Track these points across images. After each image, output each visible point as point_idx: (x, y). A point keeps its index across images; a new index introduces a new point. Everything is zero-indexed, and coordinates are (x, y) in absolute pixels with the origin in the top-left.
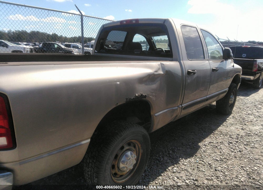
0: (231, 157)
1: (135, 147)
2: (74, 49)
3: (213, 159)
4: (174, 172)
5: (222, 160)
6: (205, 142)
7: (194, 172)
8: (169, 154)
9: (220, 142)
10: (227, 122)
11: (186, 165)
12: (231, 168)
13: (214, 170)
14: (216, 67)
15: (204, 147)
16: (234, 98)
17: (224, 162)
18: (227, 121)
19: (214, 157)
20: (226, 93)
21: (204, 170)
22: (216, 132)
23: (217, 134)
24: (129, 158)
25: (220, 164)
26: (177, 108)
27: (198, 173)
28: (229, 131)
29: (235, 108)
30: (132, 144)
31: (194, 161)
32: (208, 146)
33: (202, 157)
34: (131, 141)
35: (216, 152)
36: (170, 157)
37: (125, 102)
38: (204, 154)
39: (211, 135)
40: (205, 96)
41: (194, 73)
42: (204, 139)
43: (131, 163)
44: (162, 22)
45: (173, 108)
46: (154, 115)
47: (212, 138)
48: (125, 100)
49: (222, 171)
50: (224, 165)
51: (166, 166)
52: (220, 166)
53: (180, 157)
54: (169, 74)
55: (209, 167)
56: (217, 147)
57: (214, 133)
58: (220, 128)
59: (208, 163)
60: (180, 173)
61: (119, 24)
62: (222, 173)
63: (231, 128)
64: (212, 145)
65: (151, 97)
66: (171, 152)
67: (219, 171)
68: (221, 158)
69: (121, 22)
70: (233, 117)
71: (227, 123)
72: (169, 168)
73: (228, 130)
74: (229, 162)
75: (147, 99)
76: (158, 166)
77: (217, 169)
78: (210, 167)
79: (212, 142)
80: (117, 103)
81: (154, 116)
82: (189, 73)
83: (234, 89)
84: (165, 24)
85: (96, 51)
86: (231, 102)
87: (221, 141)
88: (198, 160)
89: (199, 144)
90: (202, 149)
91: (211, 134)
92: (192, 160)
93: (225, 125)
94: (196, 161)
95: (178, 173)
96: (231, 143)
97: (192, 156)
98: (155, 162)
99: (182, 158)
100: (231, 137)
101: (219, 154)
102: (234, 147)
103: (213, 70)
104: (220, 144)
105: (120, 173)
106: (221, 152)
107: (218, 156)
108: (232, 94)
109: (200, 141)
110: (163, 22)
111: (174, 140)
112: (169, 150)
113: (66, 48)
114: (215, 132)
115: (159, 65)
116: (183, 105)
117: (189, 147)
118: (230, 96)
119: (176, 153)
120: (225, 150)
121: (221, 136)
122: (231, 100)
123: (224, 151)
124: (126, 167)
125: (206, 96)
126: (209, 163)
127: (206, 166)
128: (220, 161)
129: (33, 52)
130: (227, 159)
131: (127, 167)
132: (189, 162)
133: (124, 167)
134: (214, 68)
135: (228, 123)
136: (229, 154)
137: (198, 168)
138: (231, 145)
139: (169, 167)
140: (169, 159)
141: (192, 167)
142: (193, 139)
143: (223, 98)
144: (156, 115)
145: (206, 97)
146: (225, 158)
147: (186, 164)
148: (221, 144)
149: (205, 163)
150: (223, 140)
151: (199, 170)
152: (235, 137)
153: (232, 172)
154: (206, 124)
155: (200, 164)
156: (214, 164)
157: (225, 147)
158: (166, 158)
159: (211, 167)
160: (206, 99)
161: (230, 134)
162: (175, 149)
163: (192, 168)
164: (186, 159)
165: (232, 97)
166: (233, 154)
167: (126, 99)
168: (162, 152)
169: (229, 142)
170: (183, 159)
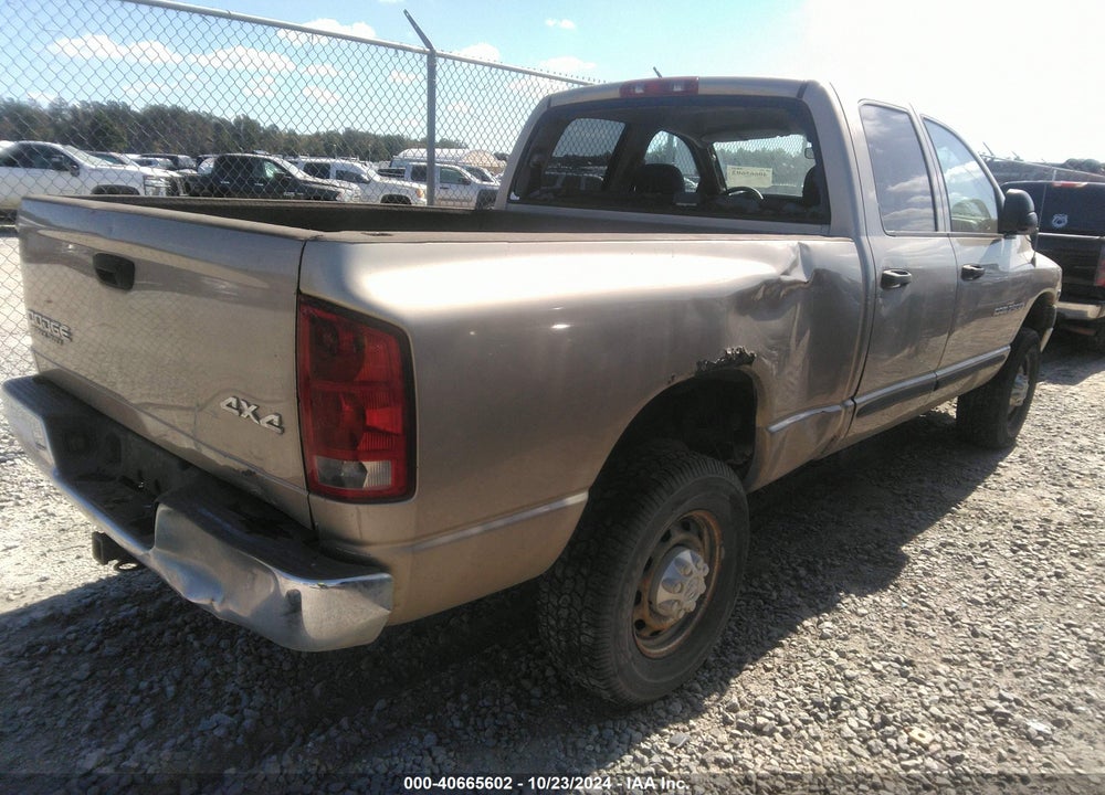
0: (1025, 594)
1: (700, 536)
2: (345, 184)
3: (962, 599)
4: (824, 637)
5: (994, 602)
6: (924, 541)
7: (898, 636)
8: (797, 578)
9: (982, 545)
10: (999, 474)
11: (863, 615)
12: (1028, 627)
13: (969, 633)
14: (977, 263)
15: (922, 557)
16: (1026, 385)
17: (1000, 609)
18: (1000, 471)
19: (964, 593)
20: (1001, 364)
21: (931, 633)
22: (963, 510)
23: (965, 515)
24: (688, 572)
25: (989, 614)
26: (838, 408)
27: (912, 640)
28: (1010, 508)
29: (1025, 428)
30: (692, 526)
31: (892, 602)
32: (937, 557)
33: (921, 590)
34: (689, 514)
35: (969, 578)
36: (801, 587)
37: (693, 375)
38: (925, 580)
39: (946, 521)
40: (930, 372)
41: (904, 283)
42: (918, 534)
43: (694, 589)
44: (792, 94)
45: (827, 410)
46: (767, 429)
47: (949, 528)
48: (695, 368)
49: (996, 638)
50: (1005, 619)
51: (791, 616)
52: (990, 622)
53: (839, 590)
54: (823, 284)
55: (948, 622)
56: (970, 559)
57: (953, 512)
58: (975, 495)
59: (945, 611)
60: (846, 638)
61: (616, 94)
62: (997, 644)
63: (1019, 498)
64: (951, 554)
65: (766, 361)
66: (802, 572)
67: (985, 636)
68: (989, 596)
69: (627, 87)
70: (1021, 457)
71: (999, 480)
72: (806, 623)
73: (1006, 501)
74: (1021, 610)
75: (755, 368)
76: (762, 617)
77: (979, 630)
78: (952, 622)
79: (951, 544)
80: (673, 377)
81: (767, 434)
82: (887, 281)
83: (1030, 351)
84: (805, 99)
85: (513, 197)
86: (1015, 401)
87: (983, 541)
88: (906, 600)
89: (904, 548)
90: (916, 564)
91: (943, 515)
92: (886, 598)
93: (995, 485)
94: (898, 605)
95: (840, 639)
96: (1023, 547)
97: (885, 587)
98: (752, 601)
99: (848, 593)
100: (1020, 528)
101: (982, 582)
102: (1034, 562)
103: (967, 274)
104: (983, 551)
105: (653, 624)
106: (986, 577)
107: (978, 589)
108: (1021, 368)
109: (906, 537)
110: (796, 92)
111: (806, 533)
112: (794, 565)
113: (310, 178)
114: (959, 508)
115: (794, 249)
116: (857, 401)
117: (866, 557)
118: (1015, 376)
119: (820, 577)
120: (1003, 569)
121: (981, 525)
122: (1018, 394)
123: (998, 573)
124: (678, 601)
125: (934, 372)
126: (949, 610)
127: (938, 620)
128: (987, 604)
129: (178, 195)
130: (1014, 601)
131: (682, 600)
132: (875, 604)
133: (669, 602)
134: (968, 267)
135: (1004, 478)
136: (1018, 582)
137: (908, 624)
138: (1021, 552)
139: (803, 620)
140: (800, 596)
141: (886, 622)
142: (877, 530)
143: (987, 383)
144: (774, 428)
145: (933, 375)
146: (1006, 597)
147: (864, 611)
148: (986, 550)
149: (934, 612)
150: (990, 537)
151: (915, 632)
152: (1034, 527)
153: (1032, 642)
154: (921, 481)
155: (914, 612)
156: (967, 613)
157: (1002, 561)
158: (787, 592)
159: (958, 622)
160: (932, 384)
161: (1015, 518)
162: (817, 563)
163: (886, 625)
164: (862, 595)
165: (1022, 382)
166: (1033, 583)
167: (699, 364)
168: (772, 572)
169: (1016, 545)
170: (853, 595)
